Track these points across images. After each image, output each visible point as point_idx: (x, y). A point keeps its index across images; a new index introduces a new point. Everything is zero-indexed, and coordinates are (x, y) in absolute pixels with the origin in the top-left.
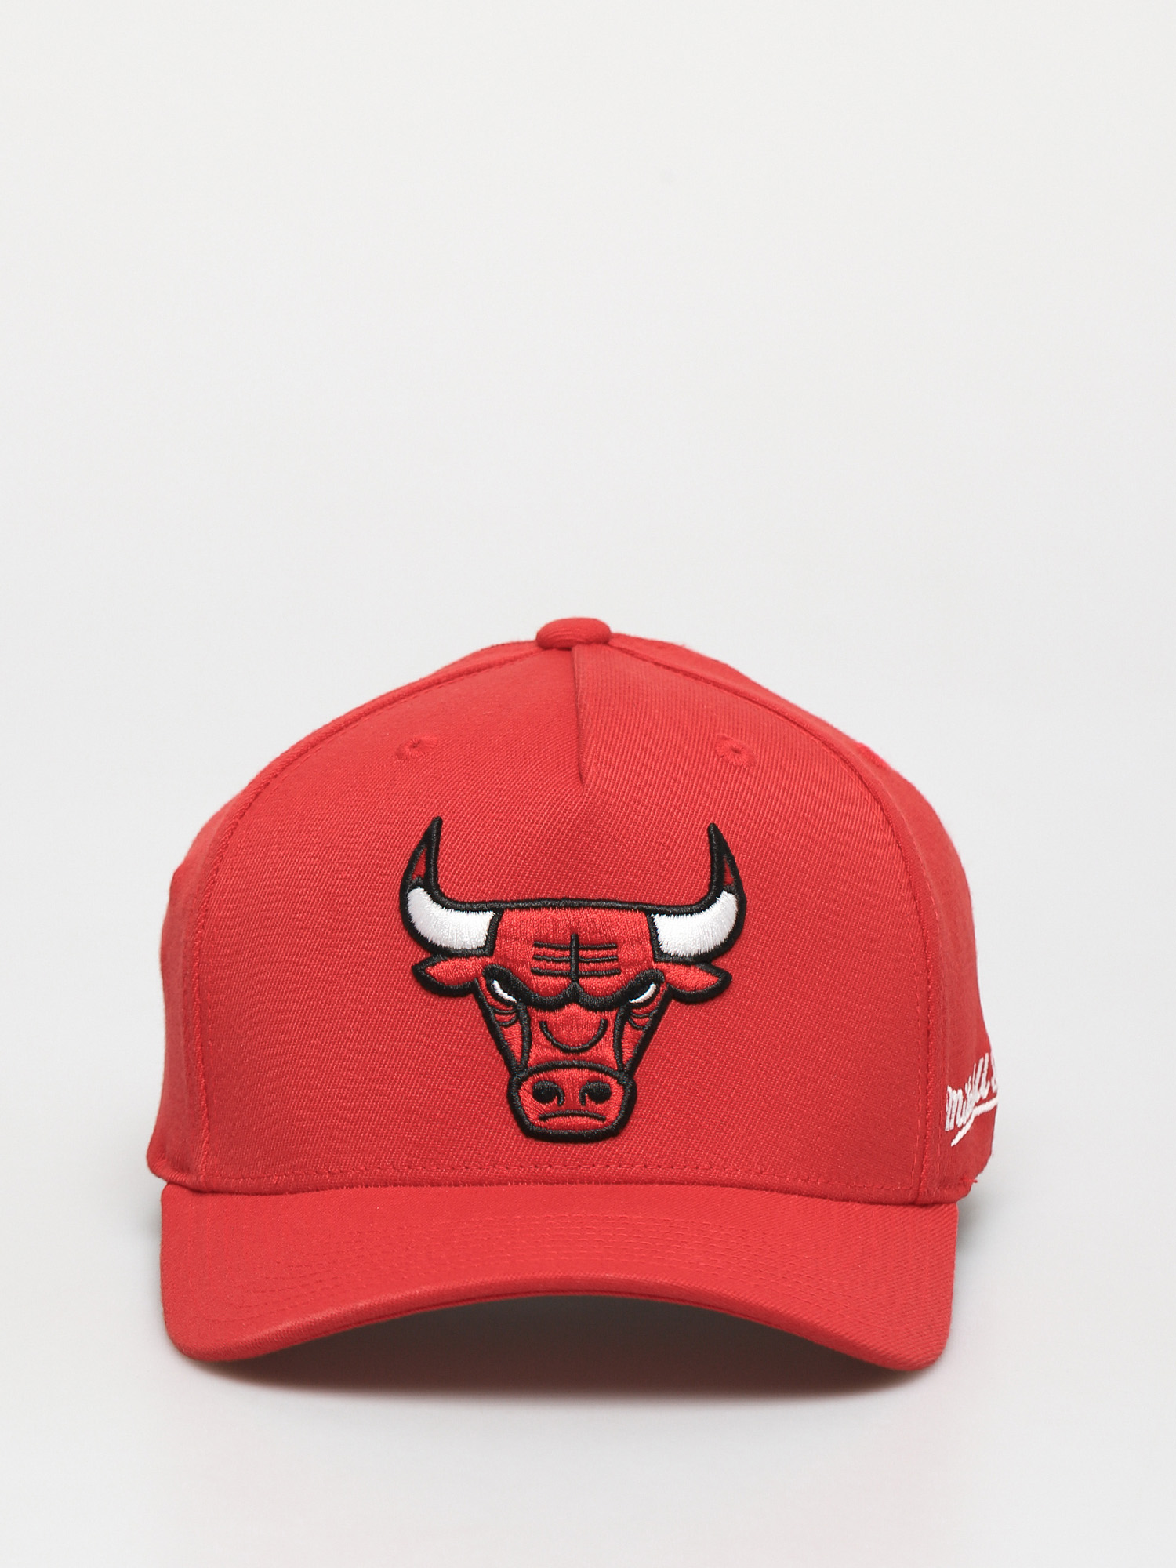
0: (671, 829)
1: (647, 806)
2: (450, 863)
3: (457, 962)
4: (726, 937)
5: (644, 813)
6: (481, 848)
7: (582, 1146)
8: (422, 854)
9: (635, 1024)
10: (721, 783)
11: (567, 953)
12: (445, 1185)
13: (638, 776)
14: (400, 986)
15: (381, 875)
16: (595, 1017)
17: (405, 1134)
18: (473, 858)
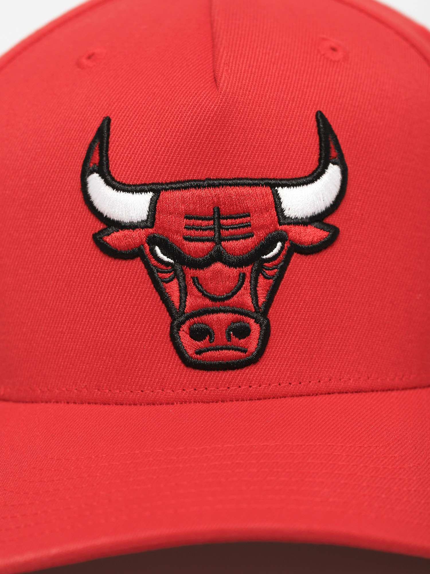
0: (288, 117)
1: (268, 101)
2: (118, 153)
3: (126, 232)
4: (333, 199)
5: (266, 107)
6: (141, 141)
7: (230, 372)
8: (96, 147)
9: (267, 274)
10: (324, 77)
11: (212, 222)
12: (126, 404)
13: (260, 77)
14: (85, 250)
15: (67, 162)
16: (235, 271)
17: (94, 364)
18: (135, 149)
